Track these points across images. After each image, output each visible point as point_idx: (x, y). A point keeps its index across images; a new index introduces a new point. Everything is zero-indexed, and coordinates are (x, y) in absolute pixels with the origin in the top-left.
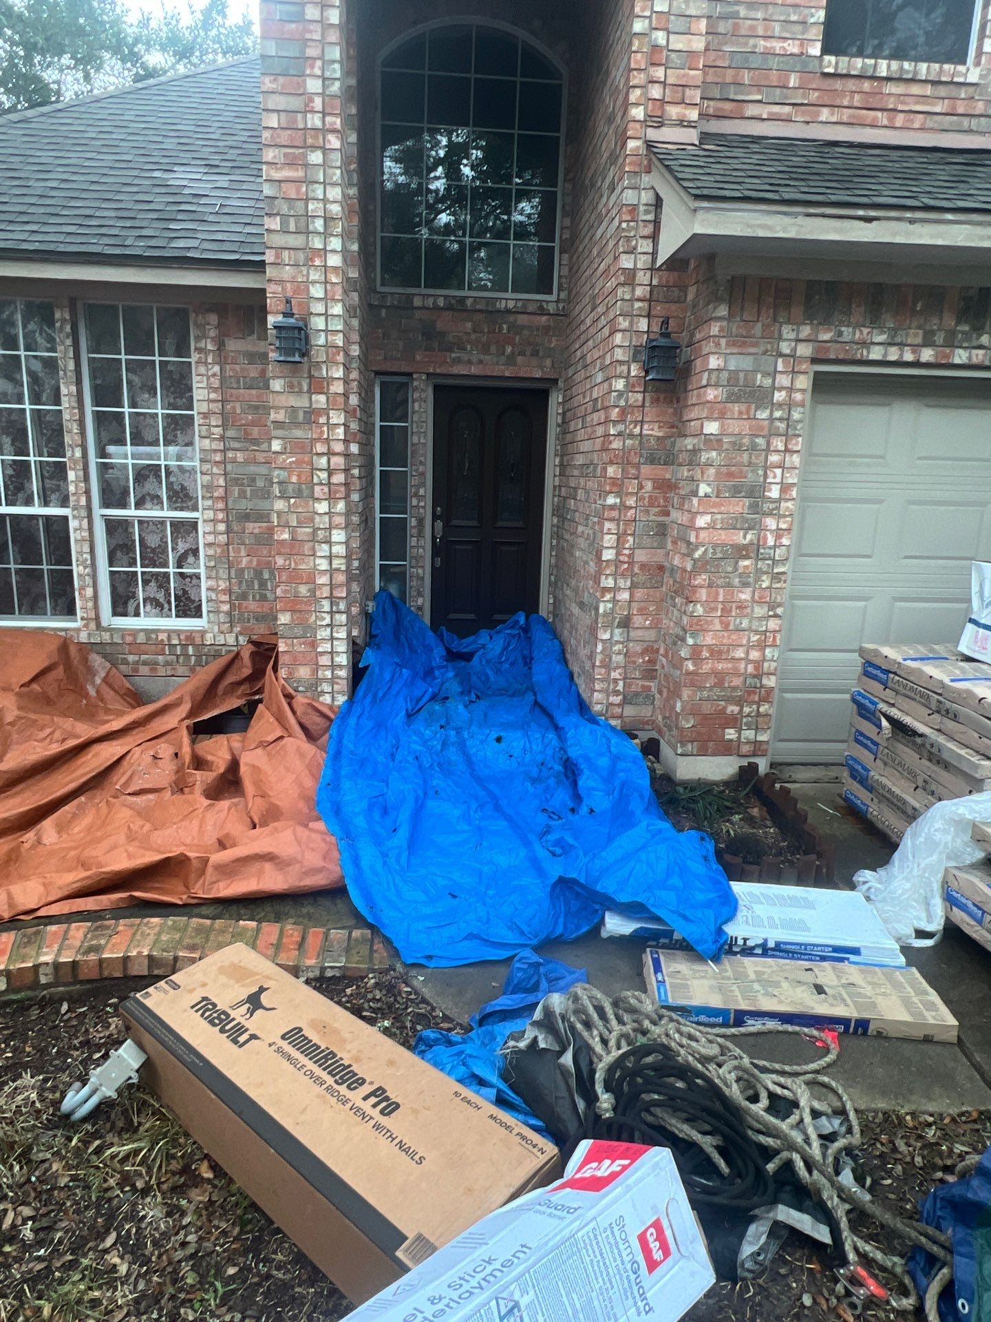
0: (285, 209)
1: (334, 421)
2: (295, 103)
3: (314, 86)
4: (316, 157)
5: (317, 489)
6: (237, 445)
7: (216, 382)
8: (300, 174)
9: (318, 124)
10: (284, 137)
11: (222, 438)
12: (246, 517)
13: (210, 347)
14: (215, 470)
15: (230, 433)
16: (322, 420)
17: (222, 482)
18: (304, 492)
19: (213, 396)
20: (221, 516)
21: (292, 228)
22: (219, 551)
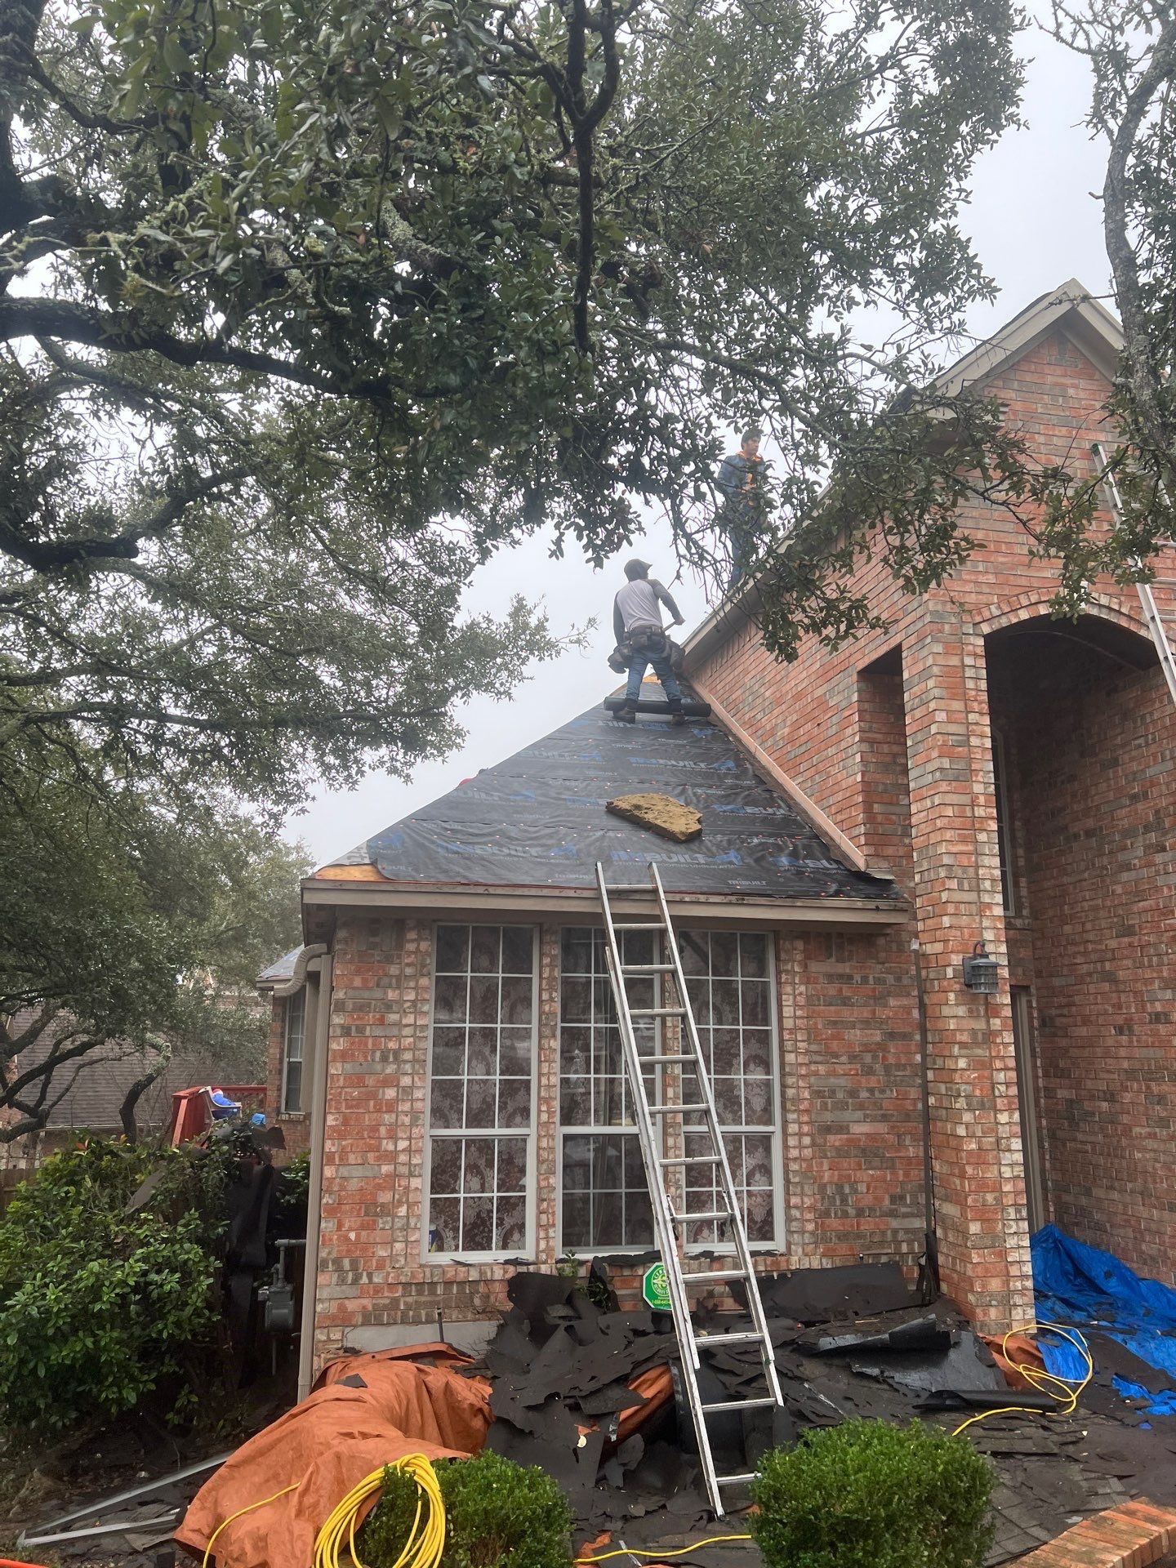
0: (959, 872)
1: (1006, 1040)
2: (966, 799)
3: (978, 788)
4: (982, 837)
5: (999, 1101)
6: (819, 1058)
7: (801, 1000)
8: (970, 848)
9: (983, 814)
10: (958, 822)
11: (807, 1052)
12: (827, 1129)
13: (797, 969)
14: (801, 1083)
15: (814, 1047)
16: (998, 1040)
17: (806, 1095)
18: (988, 1104)
19: (799, 1013)
20: (806, 1129)
21: (966, 887)
22: (804, 1165)
